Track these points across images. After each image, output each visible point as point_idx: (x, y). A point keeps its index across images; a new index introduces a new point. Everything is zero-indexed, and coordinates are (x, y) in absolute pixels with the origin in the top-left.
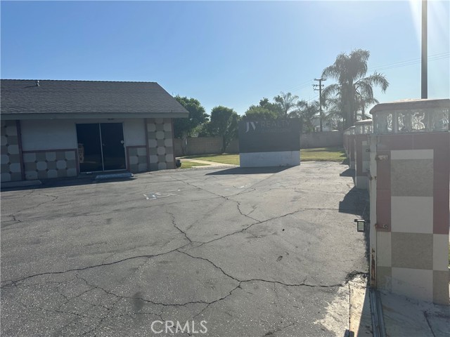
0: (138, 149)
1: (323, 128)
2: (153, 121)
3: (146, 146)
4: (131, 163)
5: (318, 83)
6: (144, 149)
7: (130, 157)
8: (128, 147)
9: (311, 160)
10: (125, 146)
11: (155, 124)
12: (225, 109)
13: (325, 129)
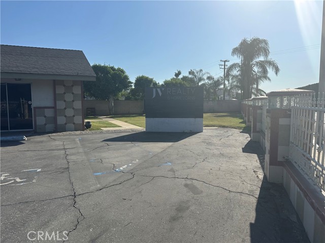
0: (46, 110)
1: (226, 98)
2: (62, 83)
3: (54, 107)
4: (38, 123)
5: (223, 63)
6: (53, 110)
7: (37, 118)
8: (35, 108)
9: (214, 126)
10: (32, 107)
11: (64, 86)
12: (147, 78)
13: (227, 98)
